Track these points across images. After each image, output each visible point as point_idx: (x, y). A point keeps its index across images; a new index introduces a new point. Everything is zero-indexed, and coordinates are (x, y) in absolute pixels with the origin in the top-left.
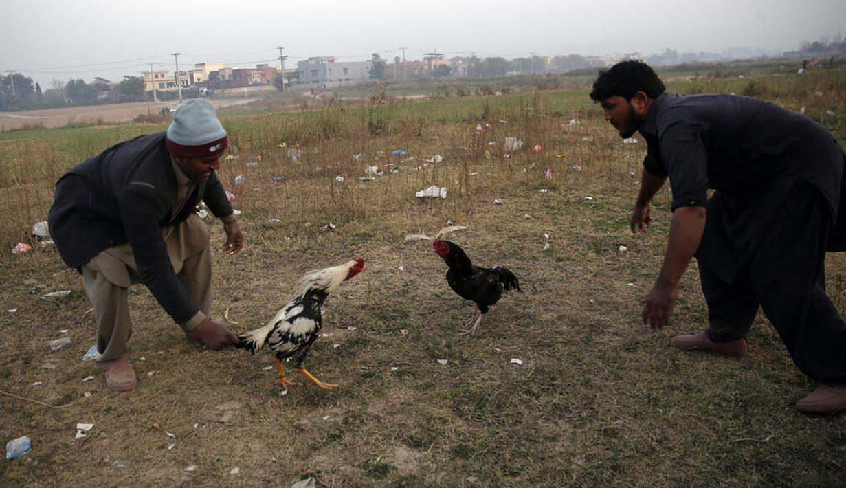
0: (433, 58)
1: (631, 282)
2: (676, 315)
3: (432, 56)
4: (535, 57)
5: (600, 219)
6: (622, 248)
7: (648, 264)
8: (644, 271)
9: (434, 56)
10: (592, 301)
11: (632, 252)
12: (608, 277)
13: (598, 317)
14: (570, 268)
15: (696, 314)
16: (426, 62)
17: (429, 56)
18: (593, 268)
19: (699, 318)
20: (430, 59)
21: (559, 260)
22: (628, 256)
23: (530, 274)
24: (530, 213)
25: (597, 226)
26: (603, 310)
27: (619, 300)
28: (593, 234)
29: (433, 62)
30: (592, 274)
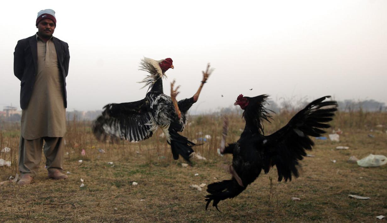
0: (10, 109)
1: (143, 199)
2: (175, 211)
3: (9, 108)
4: (76, 111)
5: (118, 172)
6: (134, 183)
7: (153, 190)
8: (151, 193)
9: (11, 108)
10: (116, 209)
11: (141, 185)
12: (126, 197)
13: (121, 216)
14: (99, 195)
15: (189, 210)
16: (5, 112)
17: (7, 108)
18: (116, 194)
19: (191, 211)
20: (8, 110)
21: (91, 191)
22: (139, 187)
23: (70, 199)
24: (71, 171)
25: (116, 175)
26: (125, 212)
27: (135, 207)
28: (114, 179)
29: (10, 112)
30: (115, 197)
